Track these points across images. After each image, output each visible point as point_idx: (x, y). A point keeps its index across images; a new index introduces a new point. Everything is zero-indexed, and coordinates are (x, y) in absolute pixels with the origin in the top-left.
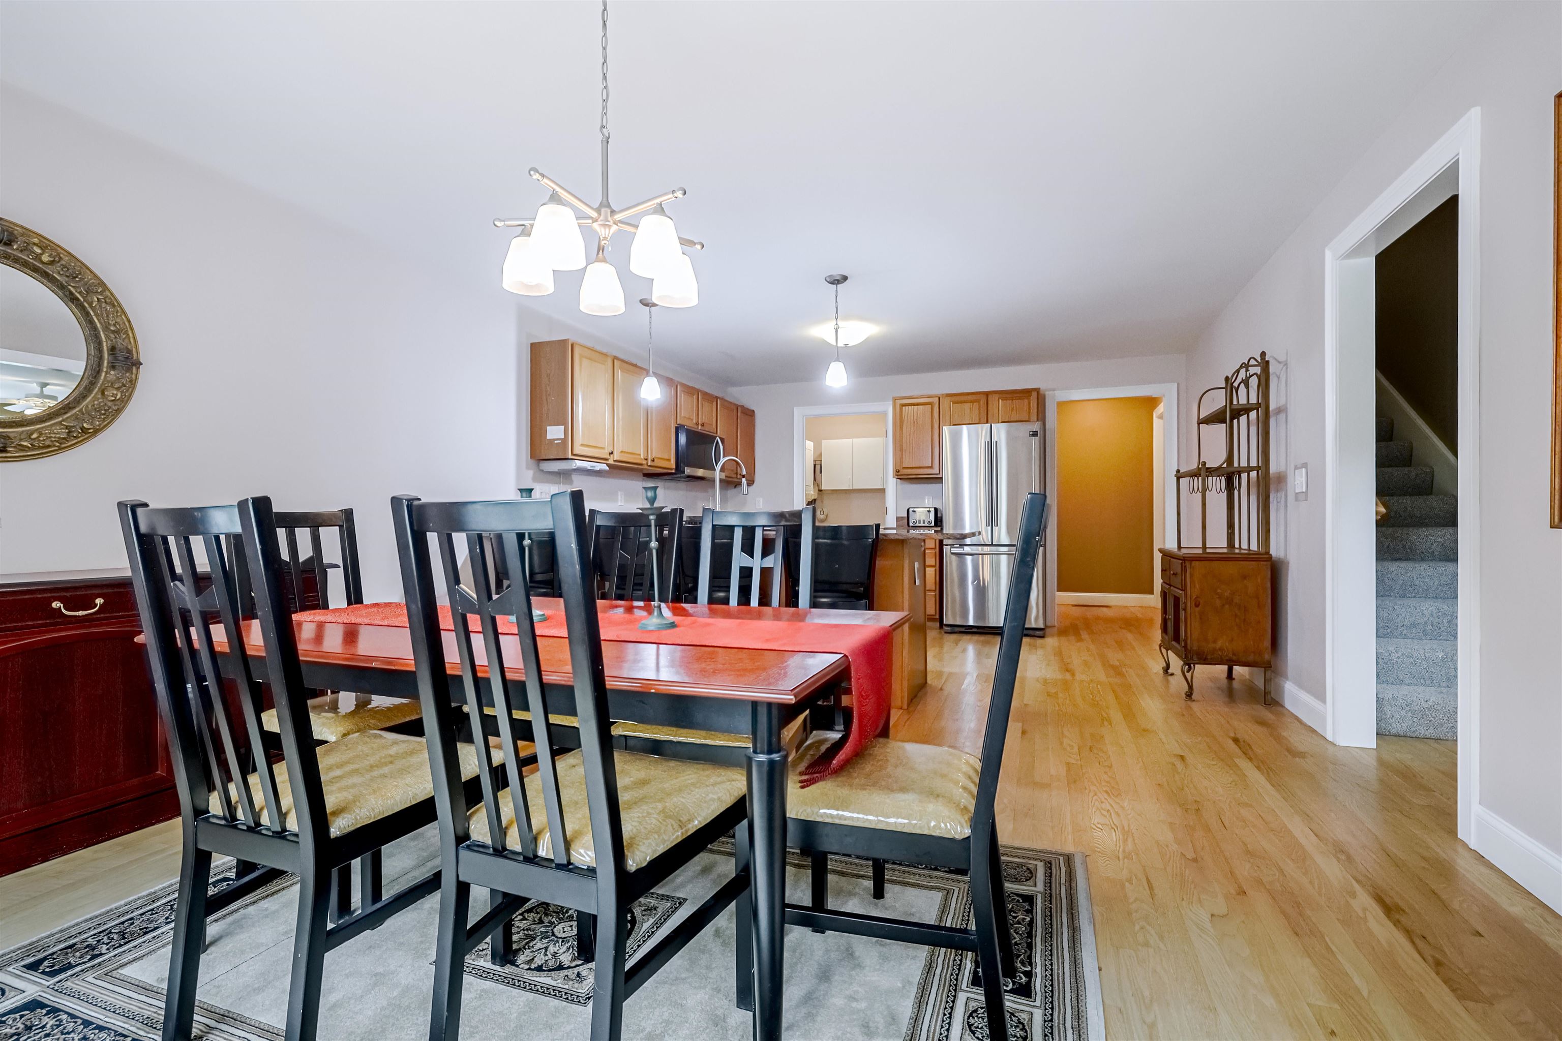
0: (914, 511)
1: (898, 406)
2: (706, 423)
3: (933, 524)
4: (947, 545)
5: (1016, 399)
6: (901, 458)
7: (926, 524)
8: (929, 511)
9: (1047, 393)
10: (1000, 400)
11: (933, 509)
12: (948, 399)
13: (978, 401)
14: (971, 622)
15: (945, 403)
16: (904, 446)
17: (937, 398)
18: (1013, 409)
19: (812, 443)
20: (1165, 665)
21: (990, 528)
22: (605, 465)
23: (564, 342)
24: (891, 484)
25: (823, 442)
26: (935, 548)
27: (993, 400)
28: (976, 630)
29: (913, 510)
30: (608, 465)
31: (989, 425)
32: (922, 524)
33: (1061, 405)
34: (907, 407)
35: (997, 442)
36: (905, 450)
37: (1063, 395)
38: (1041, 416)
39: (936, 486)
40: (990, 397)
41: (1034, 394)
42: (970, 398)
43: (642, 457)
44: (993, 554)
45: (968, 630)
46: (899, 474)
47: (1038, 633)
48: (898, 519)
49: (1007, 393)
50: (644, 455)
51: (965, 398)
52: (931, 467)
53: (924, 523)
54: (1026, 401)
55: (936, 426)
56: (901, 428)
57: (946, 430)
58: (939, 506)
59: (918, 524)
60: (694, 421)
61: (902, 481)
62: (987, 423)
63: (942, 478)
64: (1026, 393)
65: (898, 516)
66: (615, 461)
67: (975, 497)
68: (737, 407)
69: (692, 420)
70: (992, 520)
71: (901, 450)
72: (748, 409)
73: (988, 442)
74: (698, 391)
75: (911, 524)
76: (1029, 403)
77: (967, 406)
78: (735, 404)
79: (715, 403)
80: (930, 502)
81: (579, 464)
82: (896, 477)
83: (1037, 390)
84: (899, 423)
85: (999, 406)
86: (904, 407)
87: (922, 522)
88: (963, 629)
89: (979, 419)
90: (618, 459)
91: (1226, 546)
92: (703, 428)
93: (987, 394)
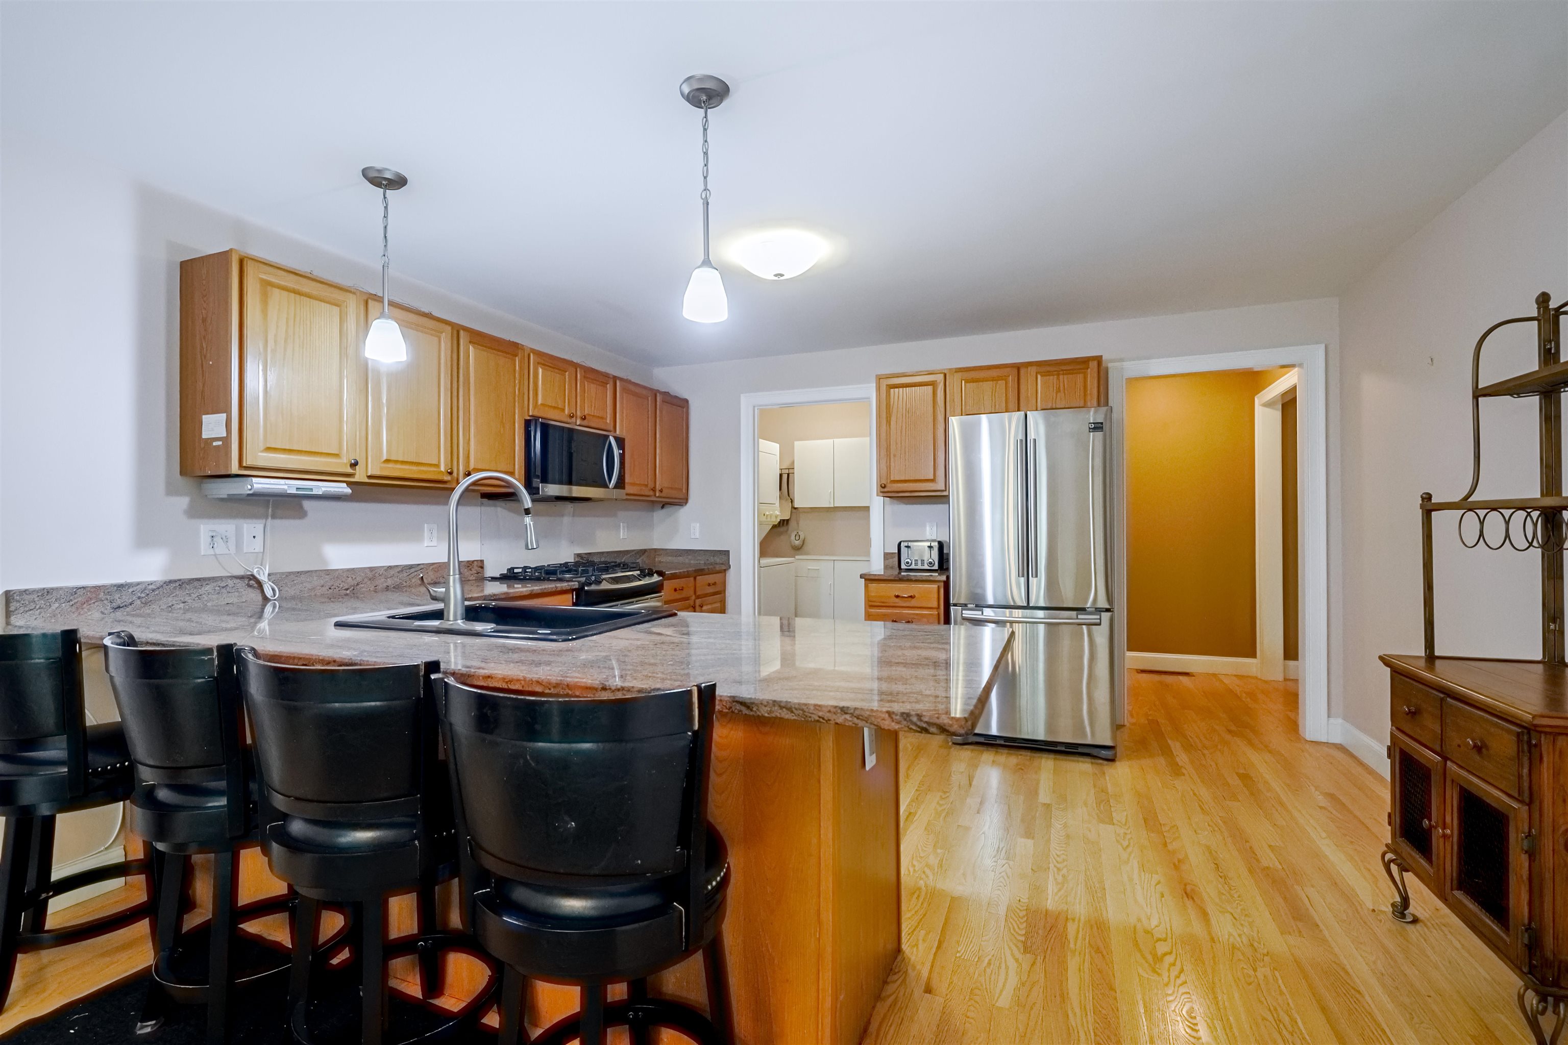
0: (908, 547)
1: (884, 388)
2: (589, 415)
3: (936, 567)
4: (955, 605)
5: (1063, 374)
6: (889, 468)
7: (926, 567)
8: (930, 547)
9: (1110, 365)
10: (1039, 377)
11: (936, 544)
12: (958, 376)
13: (1004, 378)
14: (994, 731)
15: (954, 382)
16: (893, 447)
17: (942, 376)
18: (1058, 391)
19: (778, 445)
20: (1398, 899)
21: (1022, 580)
22: (345, 485)
23: (224, 256)
24: (877, 503)
25: (796, 443)
26: (939, 607)
27: (1028, 376)
28: (1002, 742)
29: (906, 544)
30: (349, 484)
31: (1022, 413)
32: (919, 567)
33: (1134, 381)
34: (897, 390)
35: (1035, 440)
36: (895, 456)
37: (1133, 368)
38: (1103, 399)
39: (941, 507)
40: (1022, 371)
41: (1093, 365)
42: (994, 373)
43: (442, 469)
44: (1027, 622)
45: (990, 743)
46: (886, 490)
47: (1104, 753)
48: (887, 556)
49: (1049, 365)
50: (446, 465)
51: (982, 374)
52: (933, 481)
53: (923, 564)
54: (1080, 377)
55: (941, 418)
56: (889, 422)
57: (954, 421)
58: (943, 538)
59: (913, 567)
60: (566, 412)
61: (892, 500)
62: (1019, 410)
63: (948, 497)
64: (1084, 362)
65: (887, 551)
66: (369, 477)
67: (1000, 529)
68: (655, 393)
69: (563, 410)
70: (1027, 567)
71: (888, 455)
72: (676, 397)
73: (1021, 441)
74: (576, 366)
75: (903, 566)
76: (1085, 379)
77: (987, 386)
78: (651, 390)
79: (609, 387)
80: (932, 532)
81: (260, 484)
82: (882, 494)
83: (1099, 359)
84: (886, 413)
85: (1038, 385)
86: (892, 390)
87: (919, 563)
88: (982, 740)
89: (1007, 406)
90: (377, 473)
91: (1539, 657)
92: (585, 423)
93: (1018, 368)
